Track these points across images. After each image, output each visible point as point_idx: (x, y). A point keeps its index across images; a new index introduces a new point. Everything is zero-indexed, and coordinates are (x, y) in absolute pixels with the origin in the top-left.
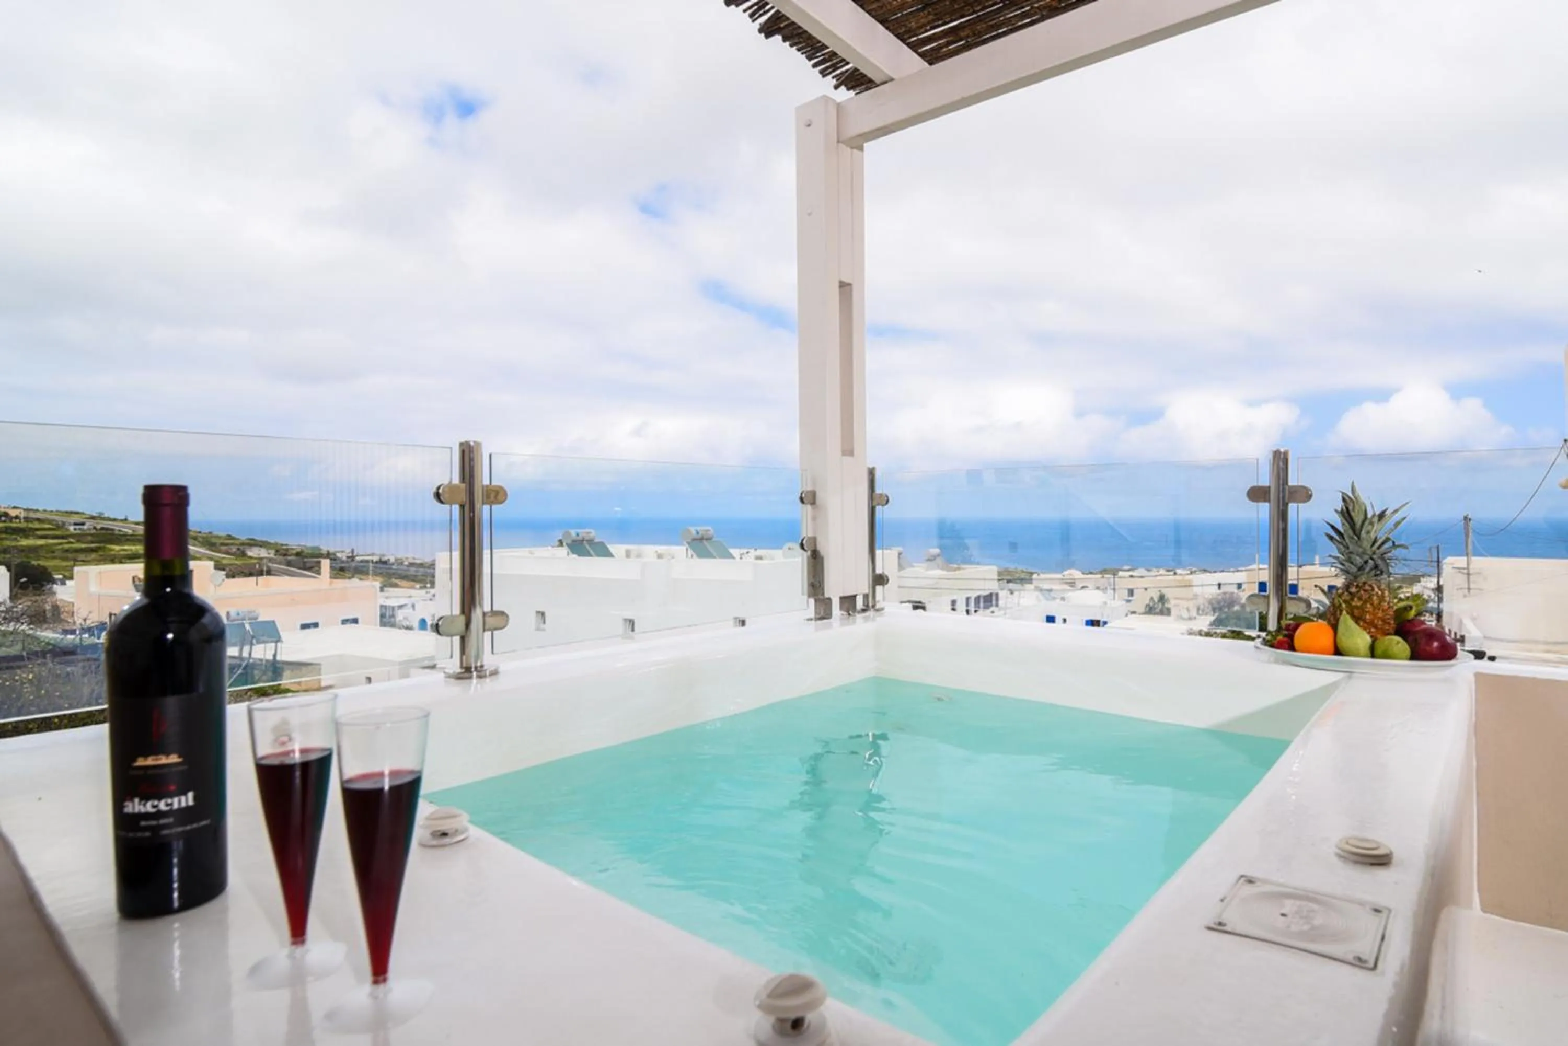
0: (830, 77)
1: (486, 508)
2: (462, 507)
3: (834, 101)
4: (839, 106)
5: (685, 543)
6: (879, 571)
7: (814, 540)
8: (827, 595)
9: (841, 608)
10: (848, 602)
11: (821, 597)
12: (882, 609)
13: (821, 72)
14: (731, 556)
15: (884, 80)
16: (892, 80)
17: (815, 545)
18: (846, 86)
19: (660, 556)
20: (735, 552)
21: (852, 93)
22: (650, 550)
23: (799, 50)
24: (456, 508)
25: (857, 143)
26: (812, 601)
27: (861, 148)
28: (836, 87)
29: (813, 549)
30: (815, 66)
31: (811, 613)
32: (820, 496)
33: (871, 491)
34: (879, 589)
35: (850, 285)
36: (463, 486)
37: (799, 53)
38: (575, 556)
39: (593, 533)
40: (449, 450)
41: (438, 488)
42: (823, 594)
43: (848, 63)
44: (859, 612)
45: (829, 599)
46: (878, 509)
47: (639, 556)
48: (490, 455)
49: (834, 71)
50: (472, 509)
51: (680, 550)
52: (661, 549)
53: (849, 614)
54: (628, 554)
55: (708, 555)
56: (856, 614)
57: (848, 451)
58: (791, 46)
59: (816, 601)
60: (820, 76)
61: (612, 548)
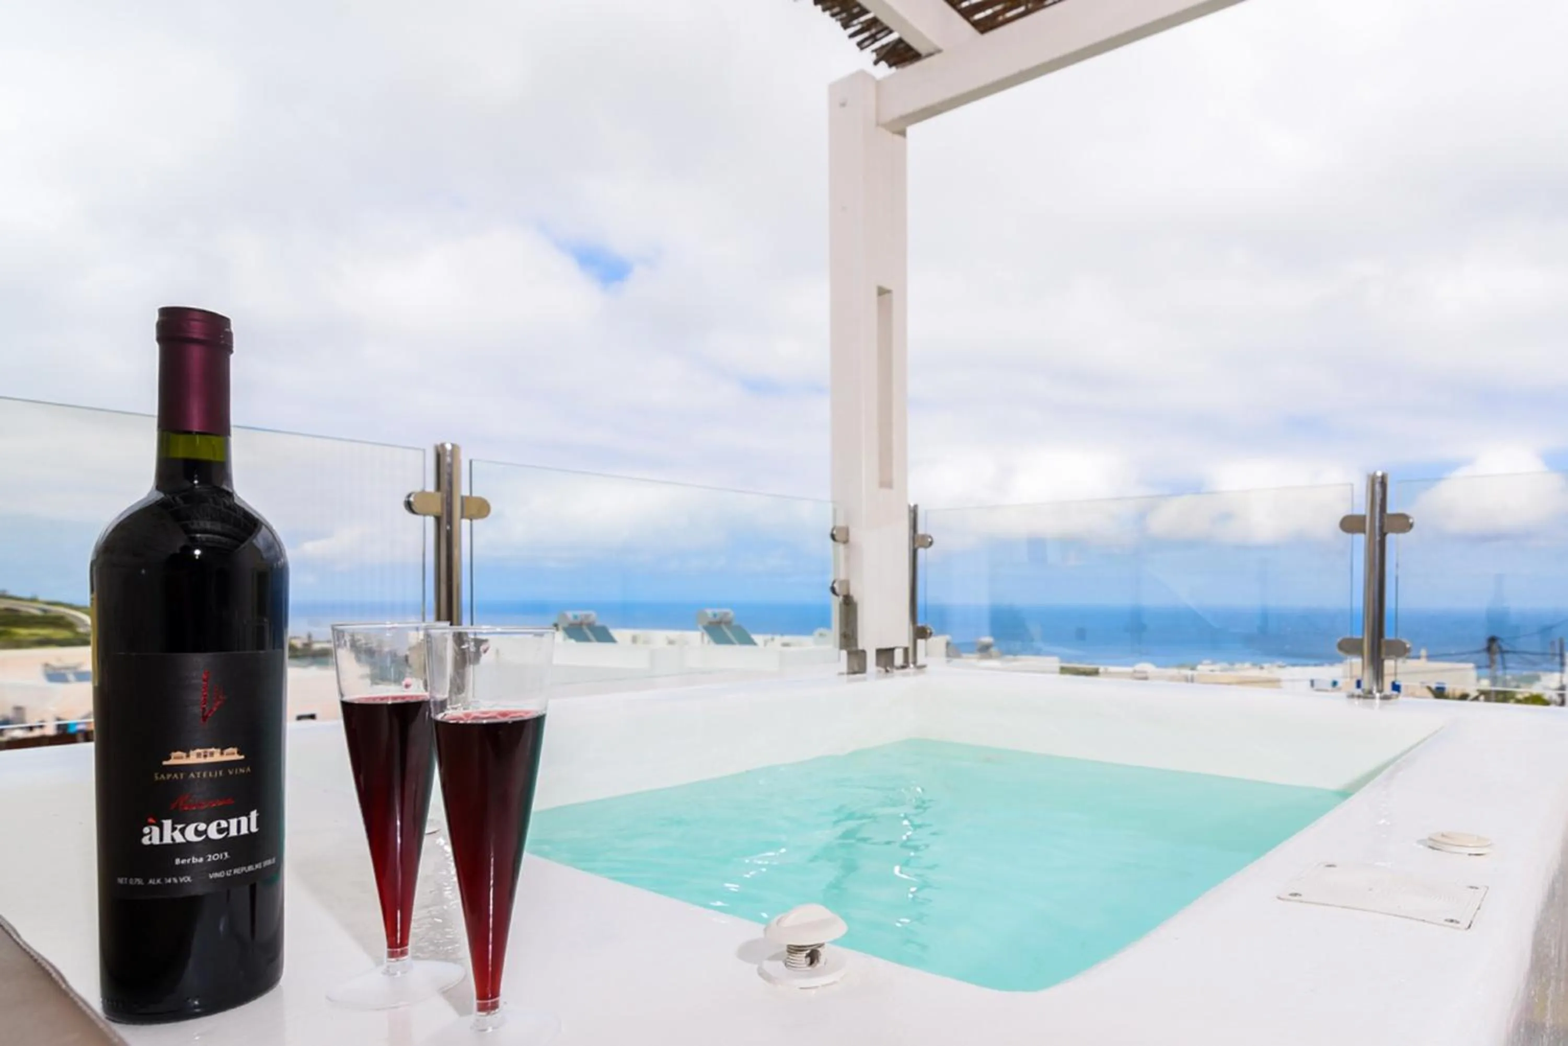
0: (868, 50)
1: (465, 523)
2: (438, 519)
3: (873, 78)
4: (879, 84)
5: (700, 627)
6: (920, 624)
7: (846, 583)
8: (860, 647)
9: (878, 664)
10: (885, 655)
11: (854, 649)
12: (923, 666)
13: (860, 44)
14: (752, 643)
15: (932, 50)
16: (939, 51)
17: (848, 589)
18: (887, 61)
19: (671, 642)
20: (757, 638)
21: (894, 69)
22: (660, 636)
23: (833, 15)
24: (430, 521)
25: (899, 127)
26: (844, 653)
27: (903, 133)
28: (876, 63)
29: (845, 593)
30: (852, 36)
31: (843, 665)
32: (854, 535)
33: (912, 531)
34: (921, 642)
35: (889, 292)
36: (439, 494)
37: (833, 20)
38: (572, 641)
39: (593, 616)
40: (421, 453)
41: (409, 496)
42: (856, 644)
43: (891, 32)
44: (898, 668)
45: (864, 652)
46: (921, 552)
47: (646, 642)
48: (471, 462)
49: (873, 43)
50: (450, 522)
51: (696, 637)
52: (673, 634)
53: (887, 671)
54: (634, 640)
55: (726, 641)
56: (895, 671)
57: (886, 483)
58: (824, 10)
59: (849, 653)
60: (858, 49)
61: (615, 633)
